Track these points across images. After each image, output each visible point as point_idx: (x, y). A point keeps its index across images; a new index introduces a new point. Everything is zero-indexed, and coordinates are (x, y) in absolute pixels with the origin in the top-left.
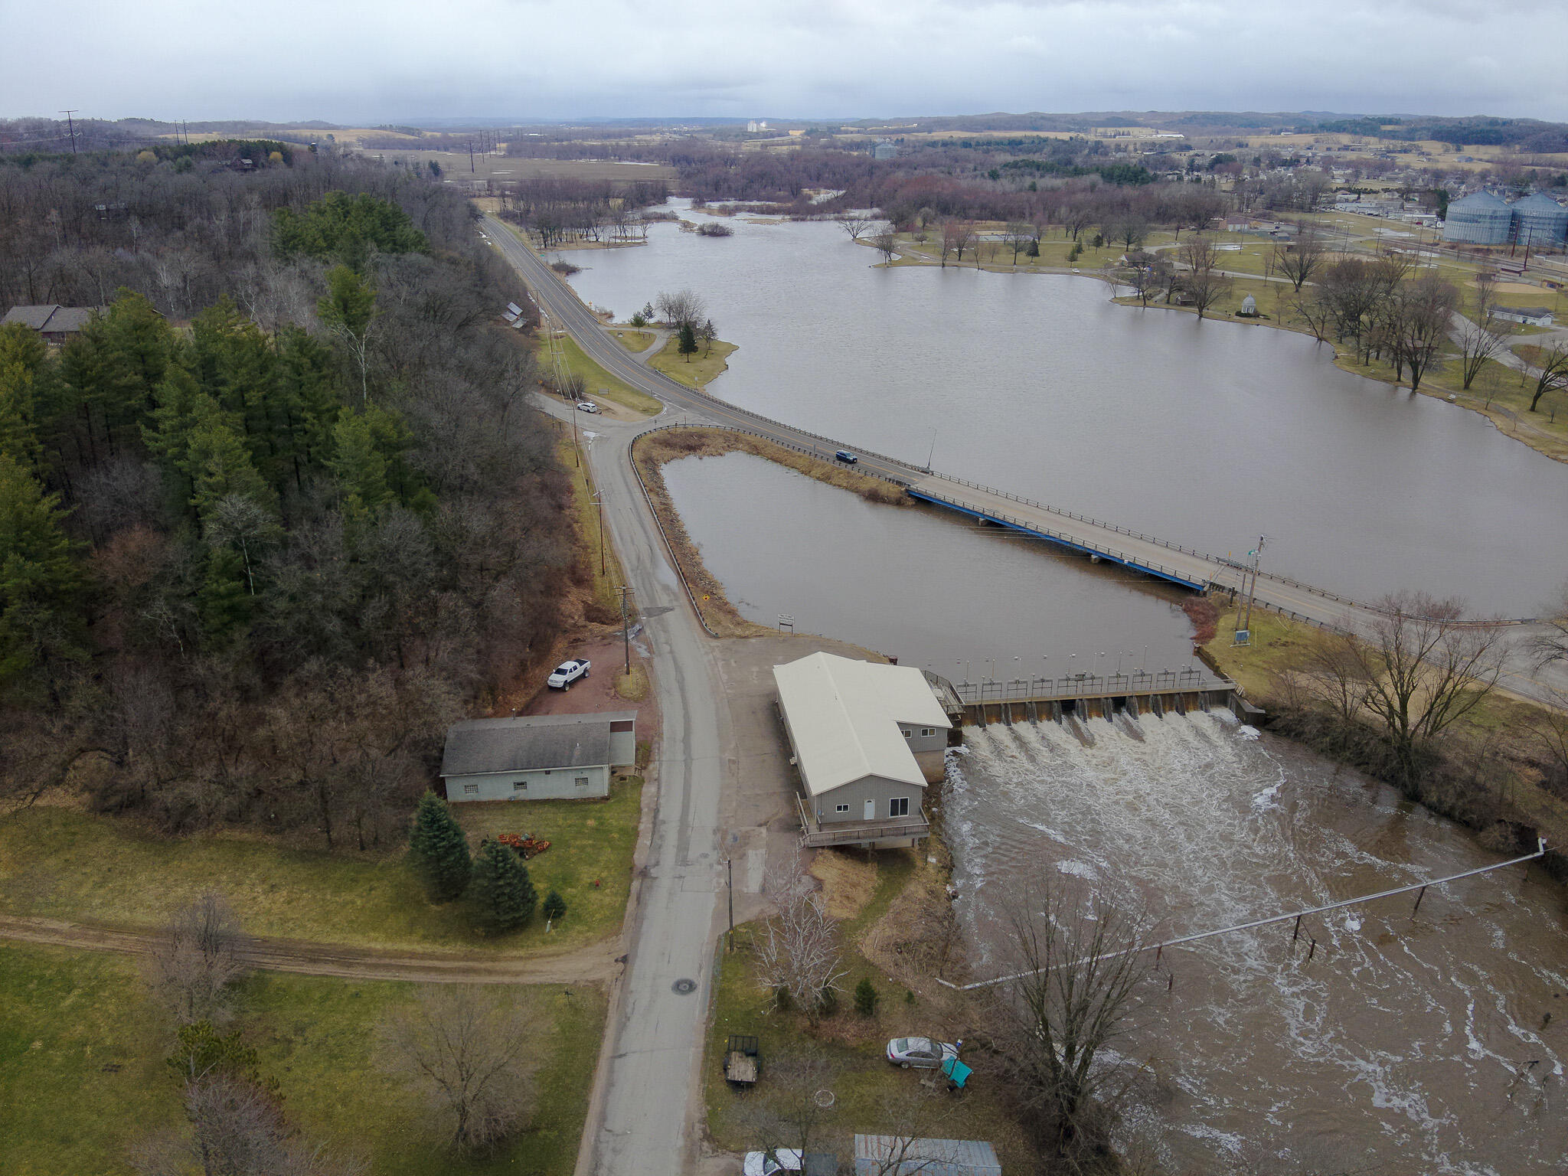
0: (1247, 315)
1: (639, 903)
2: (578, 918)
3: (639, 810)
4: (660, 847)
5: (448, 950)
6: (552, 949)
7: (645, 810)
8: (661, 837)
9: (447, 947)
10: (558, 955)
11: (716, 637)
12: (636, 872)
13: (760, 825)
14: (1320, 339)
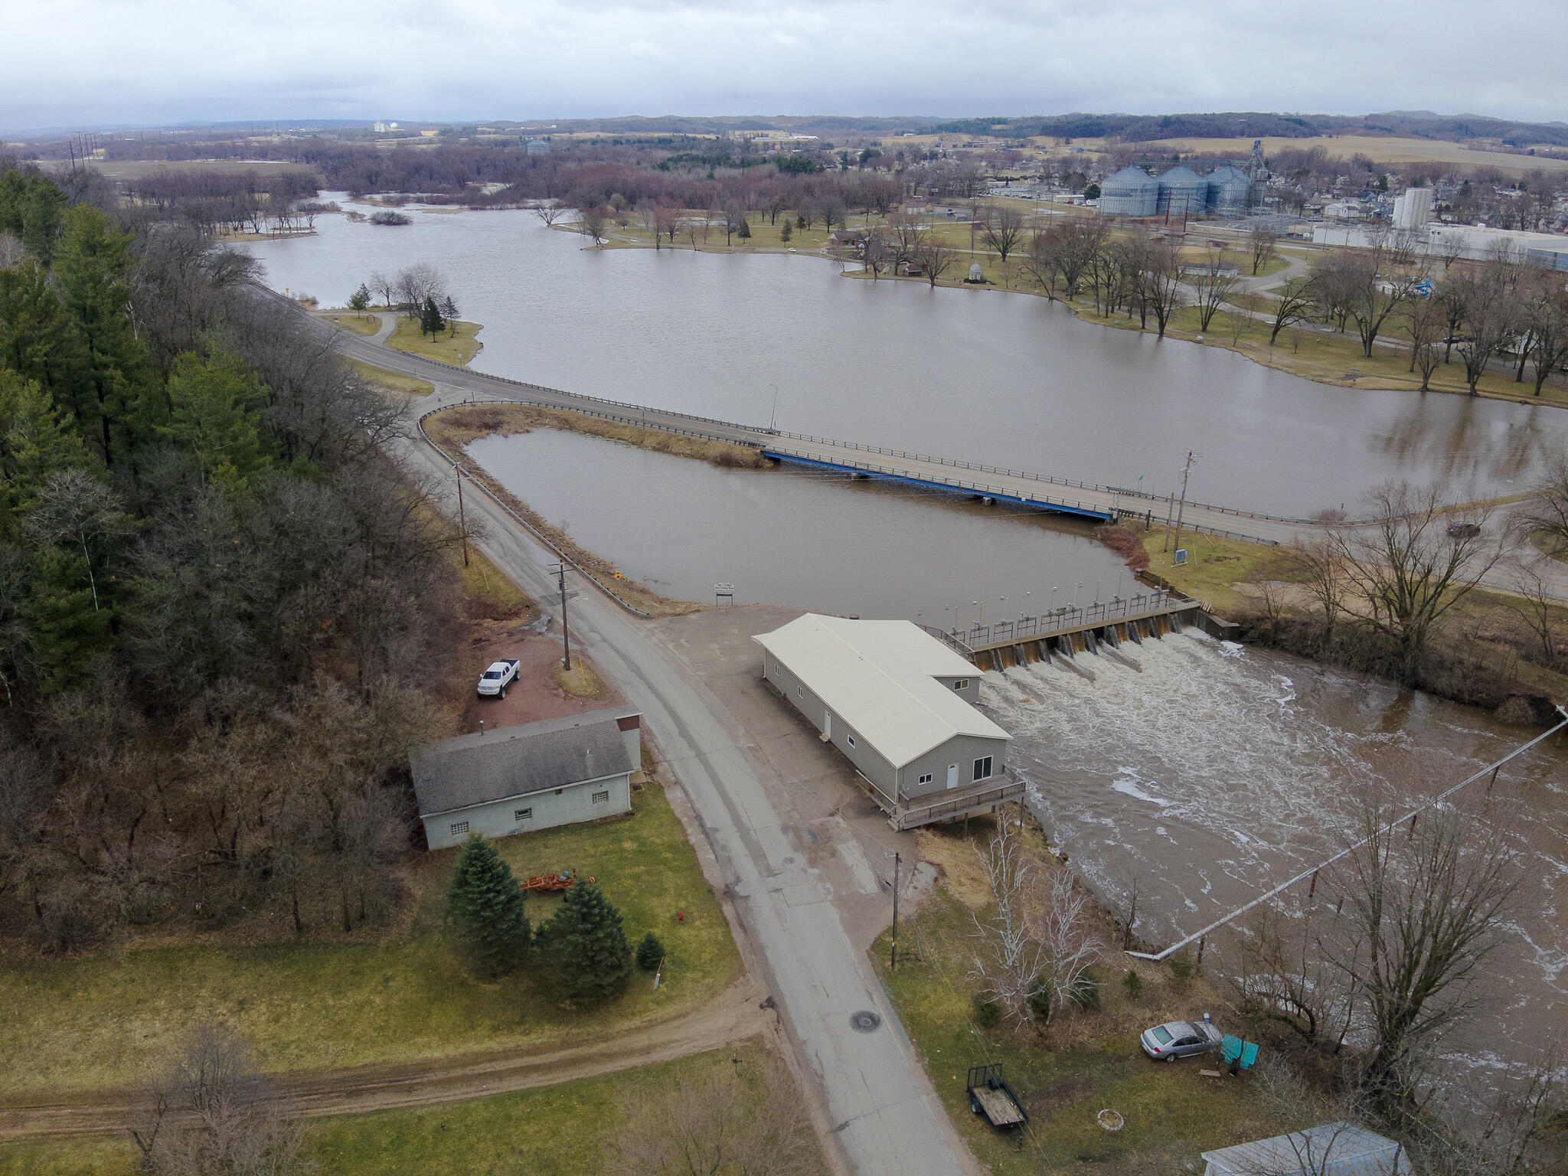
0: (975, 282)
1: (745, 931)
2: (681, 964)
3: (679, 822)
4: (730, 860)
5: (536, 1038)
6: (670, 1010)
7: (684, 820)
8: (724, 847)
9: (533, 1036)
10: (685, 1015)
11: (648, 617)
12: (718, 895)
13: (832, 815)
14: (1051, 299)
